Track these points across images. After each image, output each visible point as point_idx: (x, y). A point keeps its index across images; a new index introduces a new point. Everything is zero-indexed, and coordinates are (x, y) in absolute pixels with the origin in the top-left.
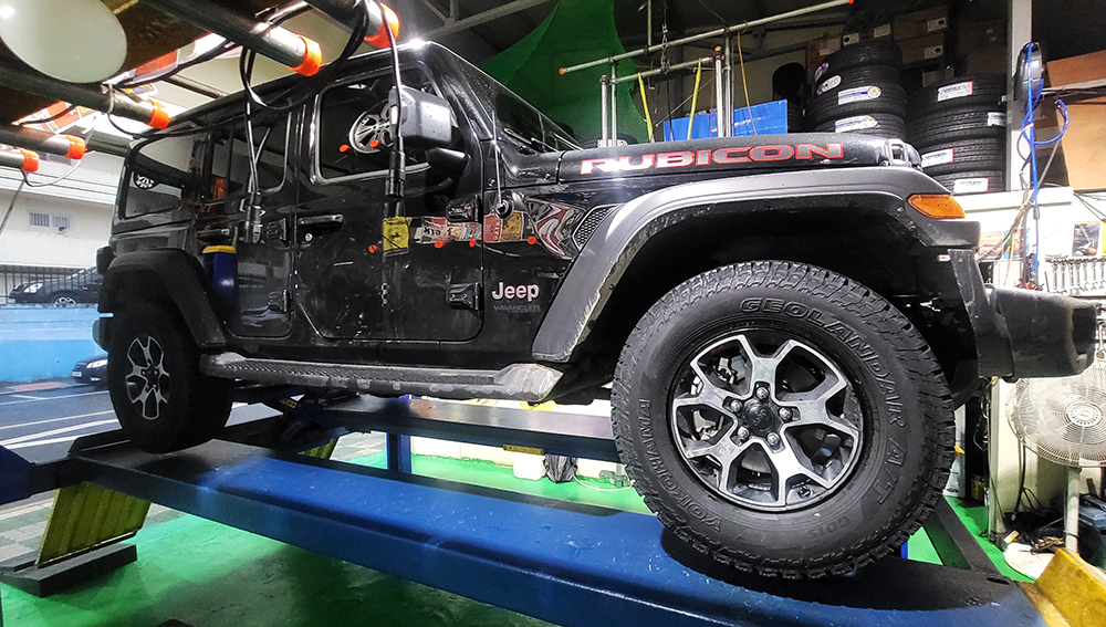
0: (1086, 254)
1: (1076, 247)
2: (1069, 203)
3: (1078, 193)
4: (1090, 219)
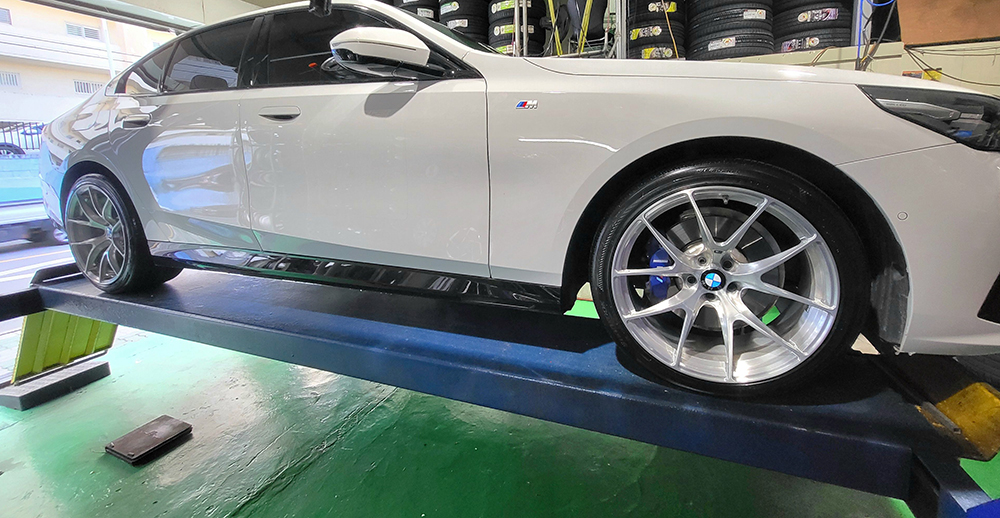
2: (900, 56)
3: (908, 47)
4: (914, 68)
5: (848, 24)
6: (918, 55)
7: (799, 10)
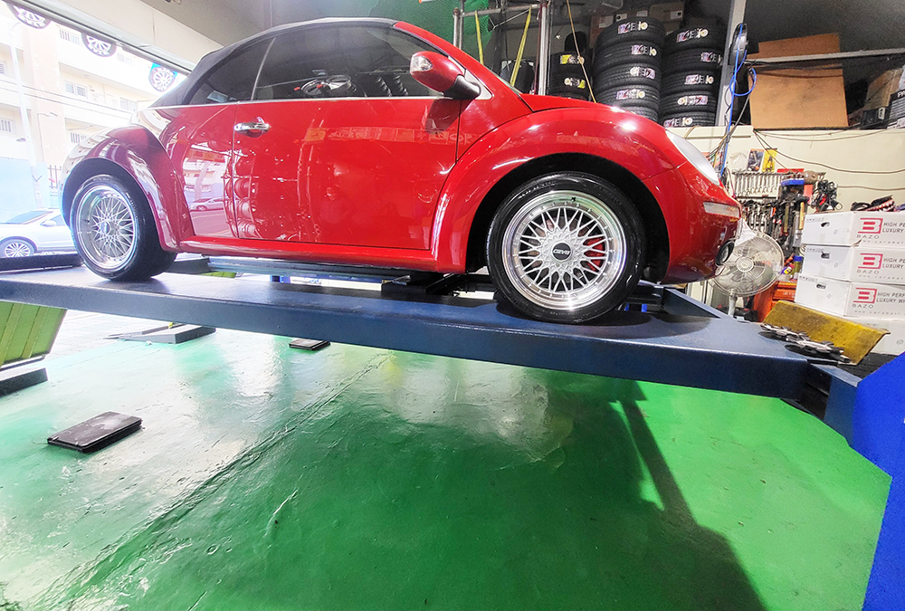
0: (753, 170)
1: (749, 164)
2: (750, 137)
3: (755, 130)
4: (758, 147)
5: (713, 109)
6: (762, 137)
7: (680, 95)
